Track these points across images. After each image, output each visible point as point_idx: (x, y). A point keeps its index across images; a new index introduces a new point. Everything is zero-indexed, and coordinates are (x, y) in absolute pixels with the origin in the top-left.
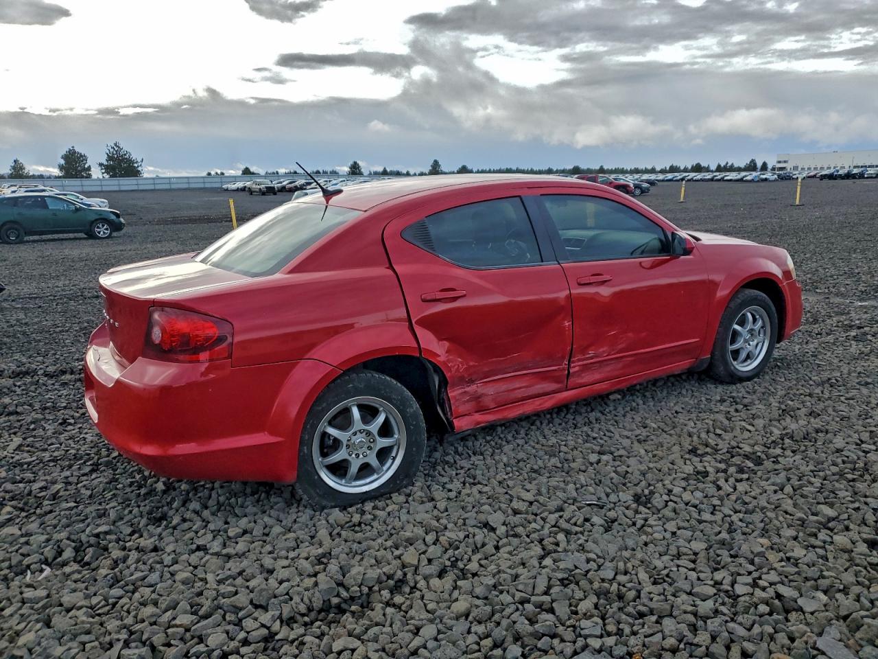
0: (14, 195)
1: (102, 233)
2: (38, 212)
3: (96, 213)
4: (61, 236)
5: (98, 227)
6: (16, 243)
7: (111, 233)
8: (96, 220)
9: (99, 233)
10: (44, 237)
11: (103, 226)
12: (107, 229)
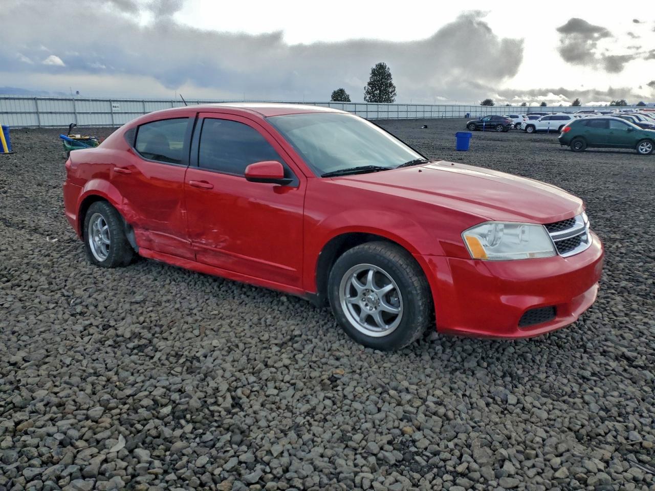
0: (587, 118)
1: (644, 150)
2: (601, 131)
3: (644, 134)
4: (612, 149)
5: (642, 146)
6: (579, 152)
7: (652, 151)
8: (643, 139)
9: (642, 150)
10: (601, 149)
11: (647, 144)
12: (649, 148)
